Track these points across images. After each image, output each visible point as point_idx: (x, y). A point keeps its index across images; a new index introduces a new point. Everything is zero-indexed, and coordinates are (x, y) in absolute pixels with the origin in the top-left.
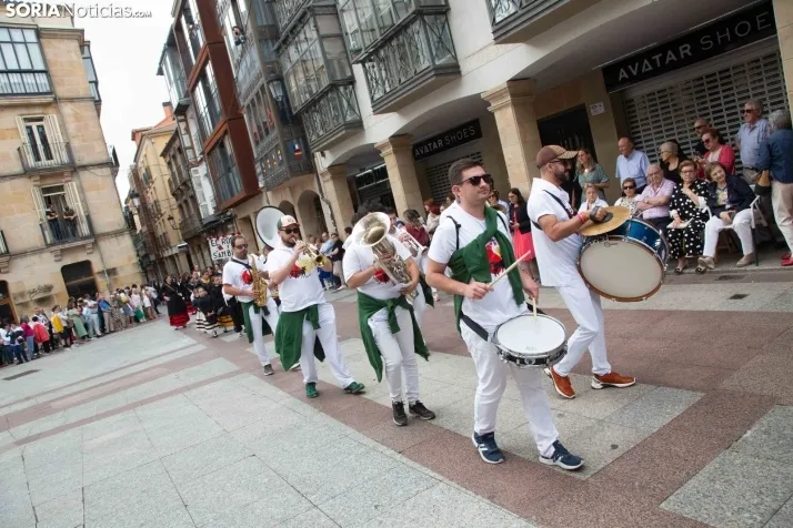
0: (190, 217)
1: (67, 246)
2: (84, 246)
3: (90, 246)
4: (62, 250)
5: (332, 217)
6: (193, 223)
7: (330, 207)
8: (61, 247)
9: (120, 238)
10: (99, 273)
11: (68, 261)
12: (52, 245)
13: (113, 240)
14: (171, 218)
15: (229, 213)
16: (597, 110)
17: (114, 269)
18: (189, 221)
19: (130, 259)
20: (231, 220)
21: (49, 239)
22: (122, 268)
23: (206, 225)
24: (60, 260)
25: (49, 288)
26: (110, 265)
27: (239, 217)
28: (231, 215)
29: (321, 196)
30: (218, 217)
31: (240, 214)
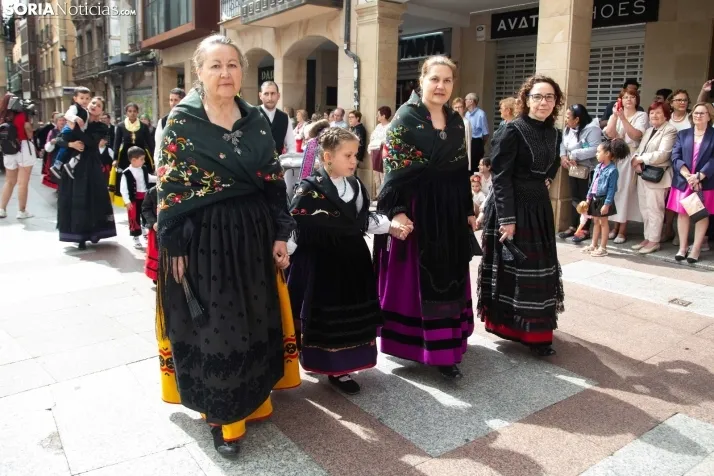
0: (91, 53)
5: (358, 84)
6: (91, 63)
7: (359, 68)
14: (63, 50)
15: (150, 56)
18: (87, 58)
20: (152, 64)
23: (109, 67)
27: (165, 64)
28: (154, 58)
29: (342, 46)
30: (134, 58)
31: (168, 60)
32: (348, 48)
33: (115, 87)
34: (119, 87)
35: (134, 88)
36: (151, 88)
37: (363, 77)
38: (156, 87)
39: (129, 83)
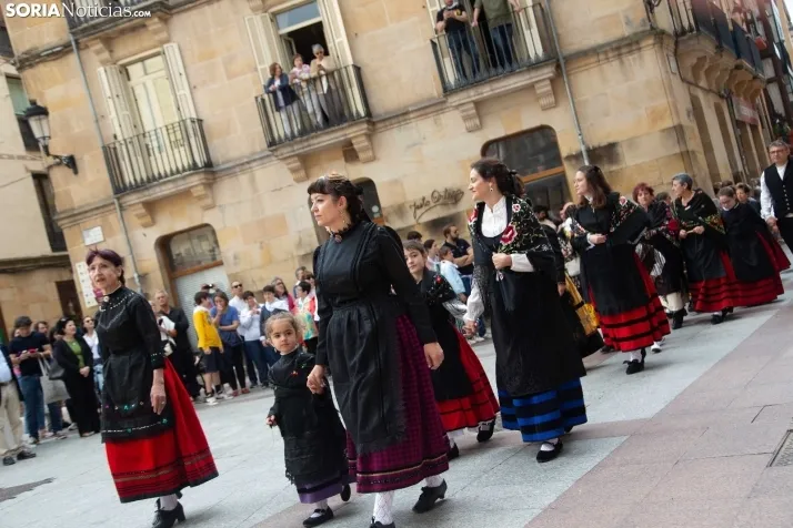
1: (486, 91)
2: (531, 87)
3: (546, 87)
4: (477, 104)
8: (472, 94)
9: (630, 59)
10: (569, 158)
11: (497, 129)
12: (460, 88)
13: (612, 68)
17: (611, 147)
19: (655, 116)
21: (451, 76)
22: (632, 142)
24: (479, 128)
25: (454, 197)
26: (599, 138)
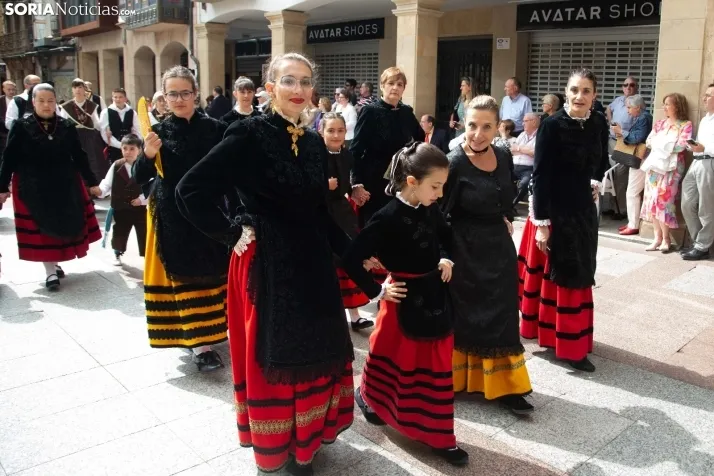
0: (18, 32)
6: (19, 42)
15: (71, 42)
16: (503, 45)
18: (14, 37)
20: (73, 50)
23: (37, 49)
27: (84, 50)
28: (74, 45)
29: (190, 53)
30: (57, 43)
31: (86, 48)
32: (192, 54)
33: (43, 67)
34: (45, 67)
35: (58, 69)
36: (73, 70)
37: (202, 75)
38: (76, 70)
39: (54, 65)
